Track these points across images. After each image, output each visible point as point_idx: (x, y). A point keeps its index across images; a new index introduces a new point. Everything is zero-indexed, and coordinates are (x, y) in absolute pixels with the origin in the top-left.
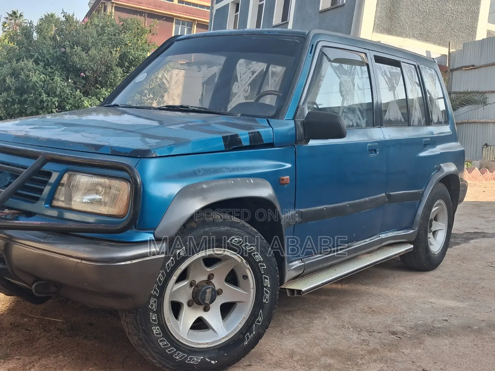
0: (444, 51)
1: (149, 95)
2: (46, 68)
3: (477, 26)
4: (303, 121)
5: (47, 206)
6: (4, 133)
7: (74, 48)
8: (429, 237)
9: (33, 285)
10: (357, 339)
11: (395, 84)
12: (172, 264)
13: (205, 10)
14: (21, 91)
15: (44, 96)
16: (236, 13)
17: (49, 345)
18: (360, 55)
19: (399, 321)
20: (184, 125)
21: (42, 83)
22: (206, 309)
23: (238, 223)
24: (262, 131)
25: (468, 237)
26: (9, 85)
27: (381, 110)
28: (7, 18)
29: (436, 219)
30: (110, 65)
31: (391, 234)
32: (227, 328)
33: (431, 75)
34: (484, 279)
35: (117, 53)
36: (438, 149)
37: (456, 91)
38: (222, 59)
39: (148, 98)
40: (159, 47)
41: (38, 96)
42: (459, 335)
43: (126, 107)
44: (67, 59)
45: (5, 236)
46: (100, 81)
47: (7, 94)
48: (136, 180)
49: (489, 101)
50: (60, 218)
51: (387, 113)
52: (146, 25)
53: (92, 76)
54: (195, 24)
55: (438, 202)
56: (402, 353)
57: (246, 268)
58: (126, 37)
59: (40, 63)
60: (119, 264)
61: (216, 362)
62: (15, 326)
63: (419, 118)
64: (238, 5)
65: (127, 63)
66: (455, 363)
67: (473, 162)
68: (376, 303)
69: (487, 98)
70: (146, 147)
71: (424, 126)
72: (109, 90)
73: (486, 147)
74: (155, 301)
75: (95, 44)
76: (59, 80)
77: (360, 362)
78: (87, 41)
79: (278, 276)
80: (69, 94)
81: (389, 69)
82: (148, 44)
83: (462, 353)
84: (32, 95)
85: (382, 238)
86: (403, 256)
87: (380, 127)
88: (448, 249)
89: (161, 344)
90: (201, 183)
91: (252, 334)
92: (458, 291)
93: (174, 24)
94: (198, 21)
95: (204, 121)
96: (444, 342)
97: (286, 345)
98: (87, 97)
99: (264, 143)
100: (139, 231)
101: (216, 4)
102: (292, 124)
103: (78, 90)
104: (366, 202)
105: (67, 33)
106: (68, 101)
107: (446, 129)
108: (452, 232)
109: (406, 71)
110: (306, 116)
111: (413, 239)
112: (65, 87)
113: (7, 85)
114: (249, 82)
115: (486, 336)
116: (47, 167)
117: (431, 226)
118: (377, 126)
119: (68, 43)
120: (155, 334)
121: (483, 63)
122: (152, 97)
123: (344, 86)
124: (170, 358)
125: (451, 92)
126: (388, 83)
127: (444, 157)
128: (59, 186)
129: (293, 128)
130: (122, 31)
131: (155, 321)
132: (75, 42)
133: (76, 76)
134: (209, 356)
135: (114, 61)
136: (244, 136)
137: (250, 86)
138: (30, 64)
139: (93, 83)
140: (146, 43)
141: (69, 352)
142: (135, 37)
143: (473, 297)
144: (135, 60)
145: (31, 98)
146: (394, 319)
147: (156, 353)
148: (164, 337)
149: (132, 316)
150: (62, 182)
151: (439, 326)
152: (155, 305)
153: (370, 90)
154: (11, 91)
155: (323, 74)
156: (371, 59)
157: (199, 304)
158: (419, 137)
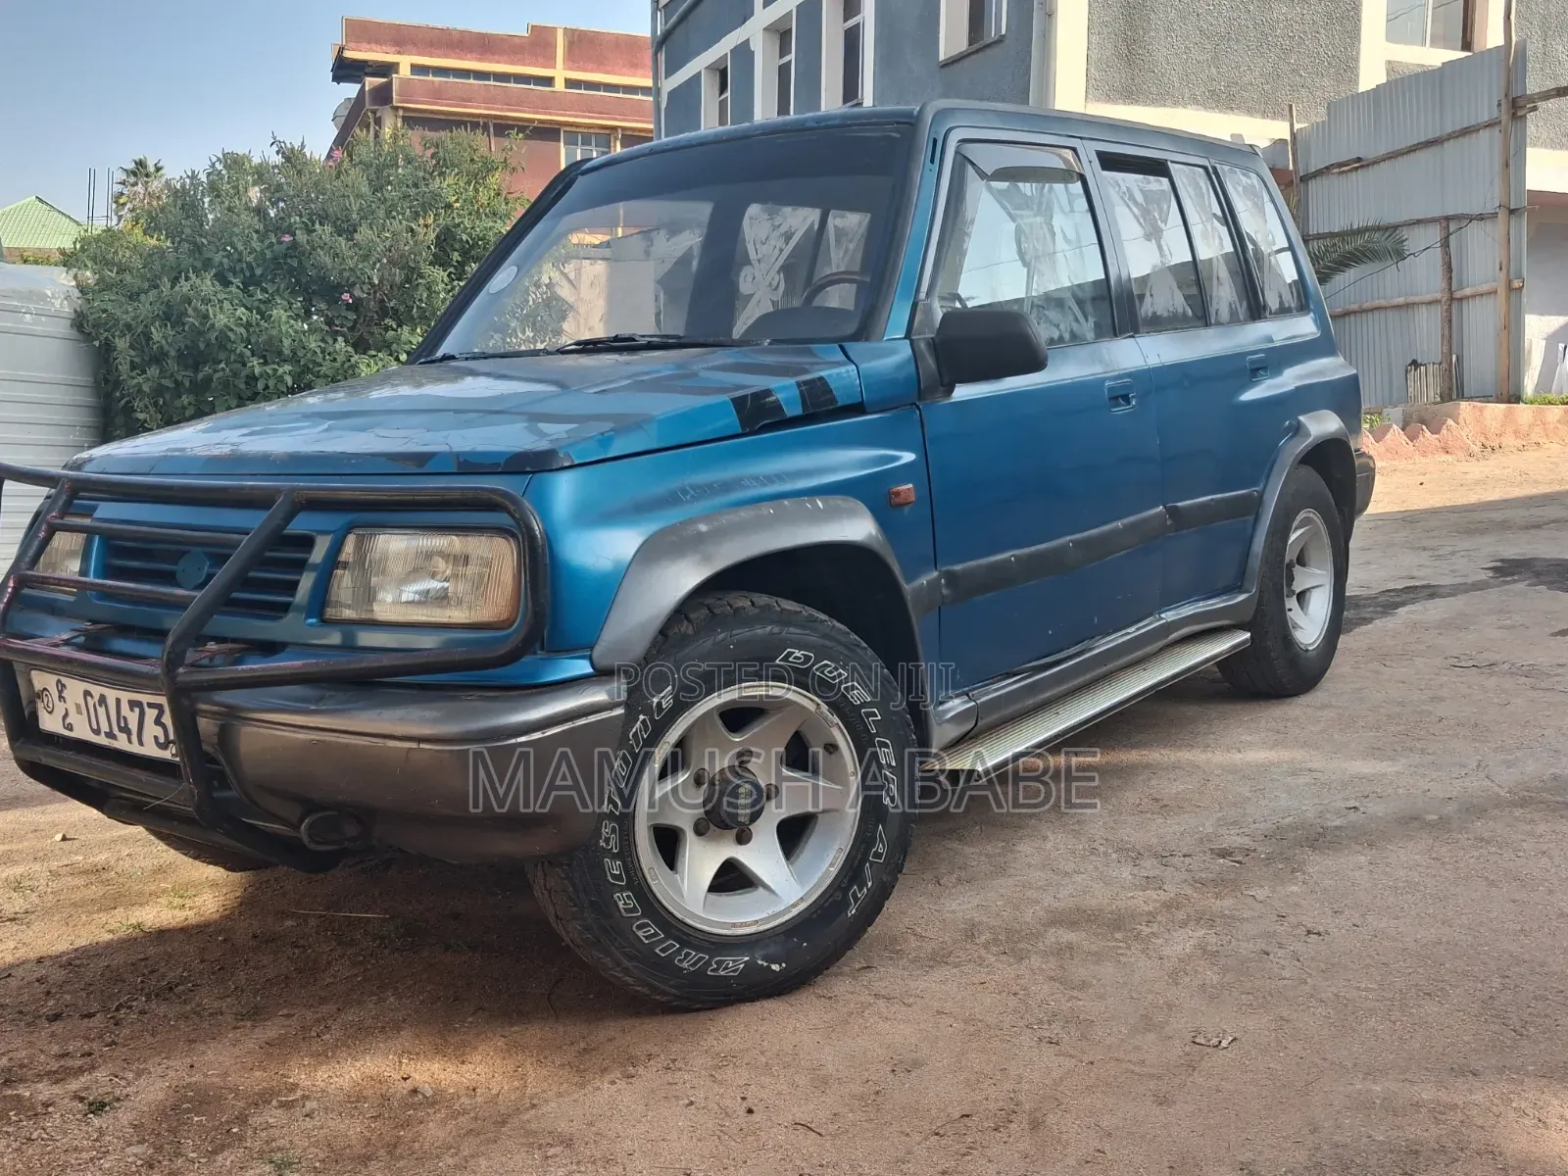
0: (1280, 130)
1: (524, 333)
2: (249, 290)
3: (1358, 53)
4: (932, 338)
5: (314, 620)
6: (177, 453)
7: (315, 231)
8: (1287, 607)
9: (301, 824)
10: (1130, 877)
11: (1159, 222)
12: (643, 733)
13: (640, 97)
14: (193, 358)
15: (255, 364)
16: (720, 95)
17: (356, 975)
18: (1060, 156)
19: (1234, 823)
20: (629, 381)
21: (243, 330)
22: (743, 838)
23: (796, 612)
24: (830, 376)
25: (1390, 602)
26: (162, 347)
27: (1130, 294)
28: (123, 183)
29: (1301, 561)
30: (413, 266)
31: (1190, 611)
32: (800, 878)
33: (1249, 192)
34: (1442, 699)
35: (430, 229)
36: (1290, 379)
37: (1320, 232)
38: (702, 210)
39: (521, 339)
40: (532, 201)
41: (239, 366)
42: (1391, 841)
43: (474, 358)
44: (300, 262)
45: (215, 708)
46: (392, 308)
47: (158, 372)
48: (530, 529)
49: (1410, 246)
50: (349, 647)
51: (1148, 299)
52: (493, 149)
53: (372, 297)
54: (616, 139)
55: (1302, 515)
56: (1251, 899)
57: (832, 724)
58: (447, 186)
59: (234, 281)
60: (513, 741)
61: (784, 965)
62: (266, 941)
63: (1230, 304)
64: (723, 73)
65: (456, 254)
66: (1388, 907)
67: (1386, 411)
68: (1170, 788)
69: (1404, 241)
70: (543, 445)
71: (1245, 322)
72: (419, 330)
73: (1415, 370)
74: (614, 828)
75: (366, 214)
76: (284, 319)
77: (1146, 930)
78: (348, 209)
79: (914, 737)
80: (318, 351)
81: (1140, 184)
82: (505, 198)
83: (1404, 882)
84: (223, 365)
85: (1169, 620)
86: (1225, 663)
87: (1132, 337)
88: (1341, 636)
89: (640, 934)
90: (693, 521)
91: (865, 889)
92: (1378, 734)
93: (562, 144)
94: (624, 129)
95: (679, 366)
96: (1354, 863)
97: (953, 912)
98: (364, 354)
99: (839, 404)
100: (552, 655)
101: (666, 78)
102: (905, 351)
103: (340, 339)
104: (1116, 531)
105: (291, 193)
106: (317, 369)
107: (1305, 327)
108: (1347, 594)
109: (1183, 183)
110: (937, 325)
111: (1248, 617)
112: (304, 335)
113: (155, 347)
114: (780, 262)
115: (1460, 836)
116: (299, 525)
117: (1291, 579)
118: (1125, 333)
119: (298, 218)
120: (623, 911)
121: (1382, 151)
122: (531, 335)
123: (1026, 237)
124: (666, 966)
125: (1309, 236)
126: (1141, 221)
127: (1308, 398)
128: (337, 568)
129: (909, 360)
130: (433, 172)
131: (618, 878)
132: (315, 214)
133: (329, 304)
134: (763, 952)
135: (424, 253)
136: (785, 391)
137: (782, 275)
138: (207, 285)
139: (376, 317)
140: (499, 194)
141: (409, 988)
142: (469, 183)
143: (1418, 745)
144: (477, 243)
145: (221, 374)
146: (1219, 819)
147: (631, 958)
148: (648, 918)
149: (560, 872)
150: (343, 557)
151: (1338, 823)
152: (614, 840)
153: (1097, 246)
154: (169, 361)
155: (969, 215)
156: (1090, 162)
157: (724, 826)
158: (1239, 350)
